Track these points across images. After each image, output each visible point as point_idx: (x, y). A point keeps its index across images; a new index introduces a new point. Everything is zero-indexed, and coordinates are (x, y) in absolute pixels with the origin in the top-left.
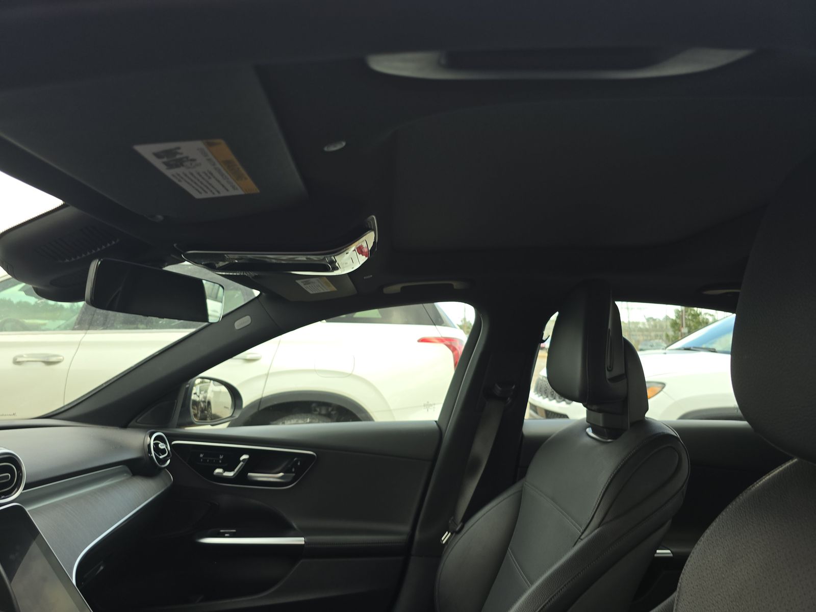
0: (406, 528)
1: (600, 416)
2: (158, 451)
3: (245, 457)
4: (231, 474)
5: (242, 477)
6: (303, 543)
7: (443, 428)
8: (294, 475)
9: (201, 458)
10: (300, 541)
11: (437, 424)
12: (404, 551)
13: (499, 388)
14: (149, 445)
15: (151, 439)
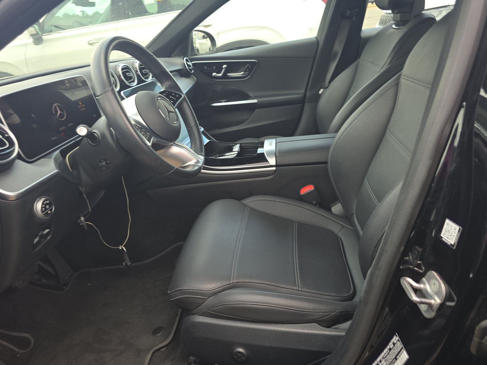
0: (303, 91)
1: (399, 15)
2: (189, 66)
3: (224, 66)
4: (220, 75)
5: (225, 76)
6: (257, 102)
7: (319, 39)
8: (248, 72)
9: (206, 69)
10: (255, 101)
11: (316, 38)
12: (302, 102)
13: (349, 12)
14: (184, 63)
15: (183, 60)
